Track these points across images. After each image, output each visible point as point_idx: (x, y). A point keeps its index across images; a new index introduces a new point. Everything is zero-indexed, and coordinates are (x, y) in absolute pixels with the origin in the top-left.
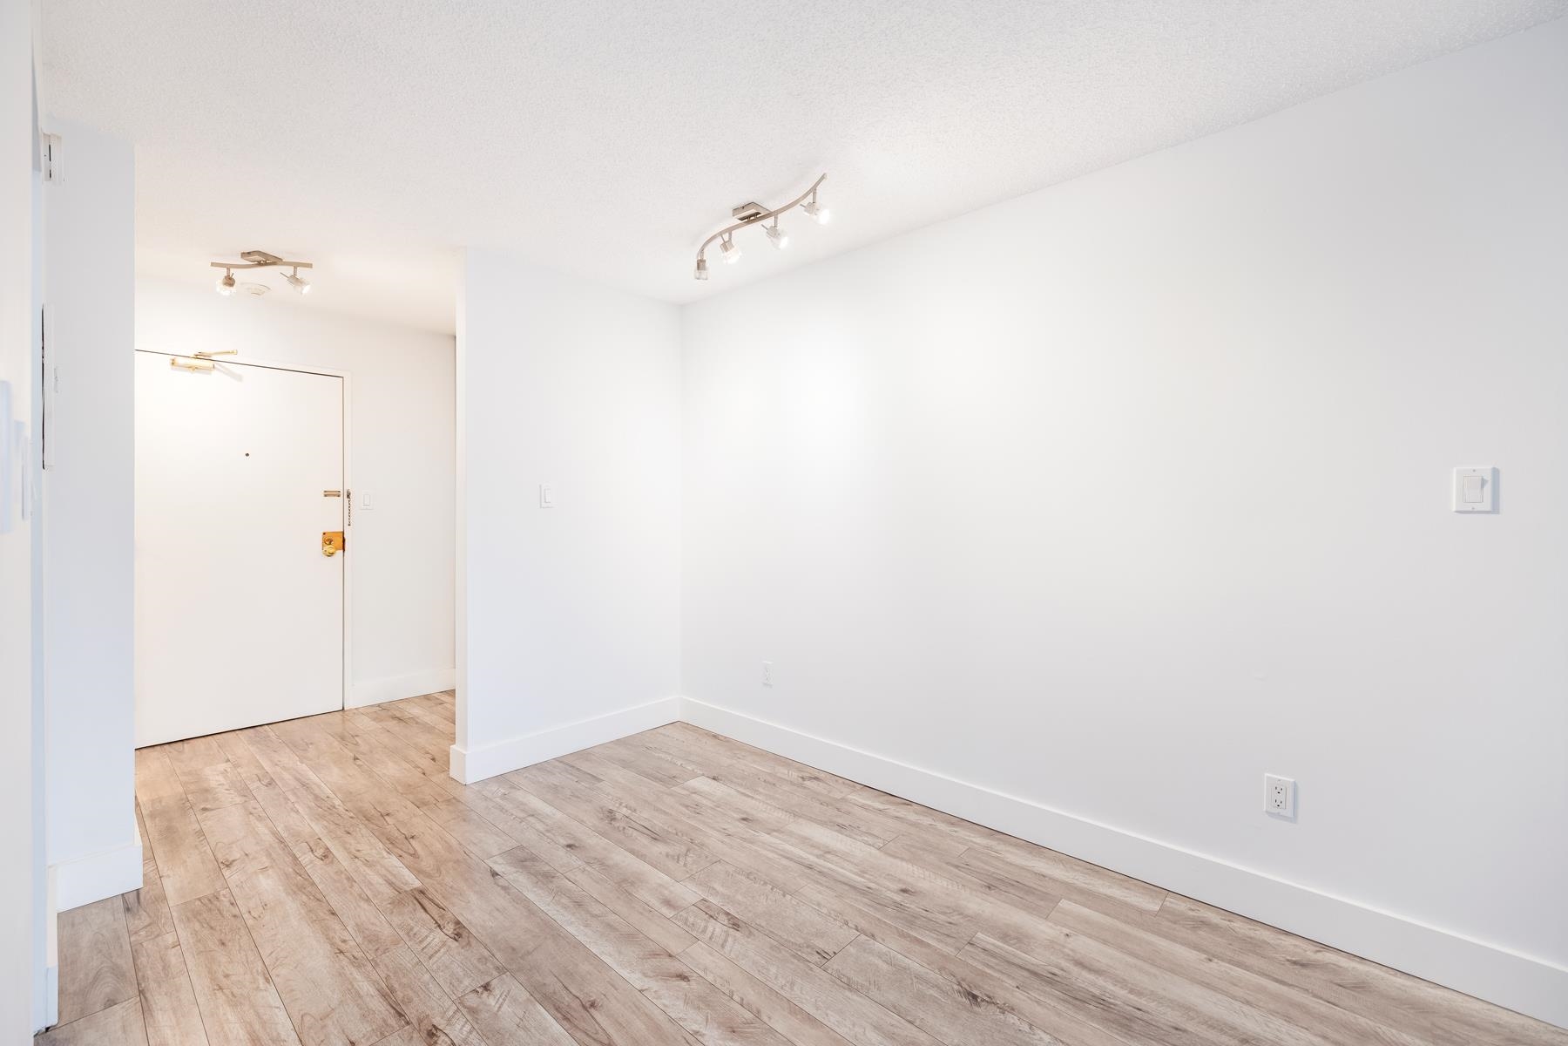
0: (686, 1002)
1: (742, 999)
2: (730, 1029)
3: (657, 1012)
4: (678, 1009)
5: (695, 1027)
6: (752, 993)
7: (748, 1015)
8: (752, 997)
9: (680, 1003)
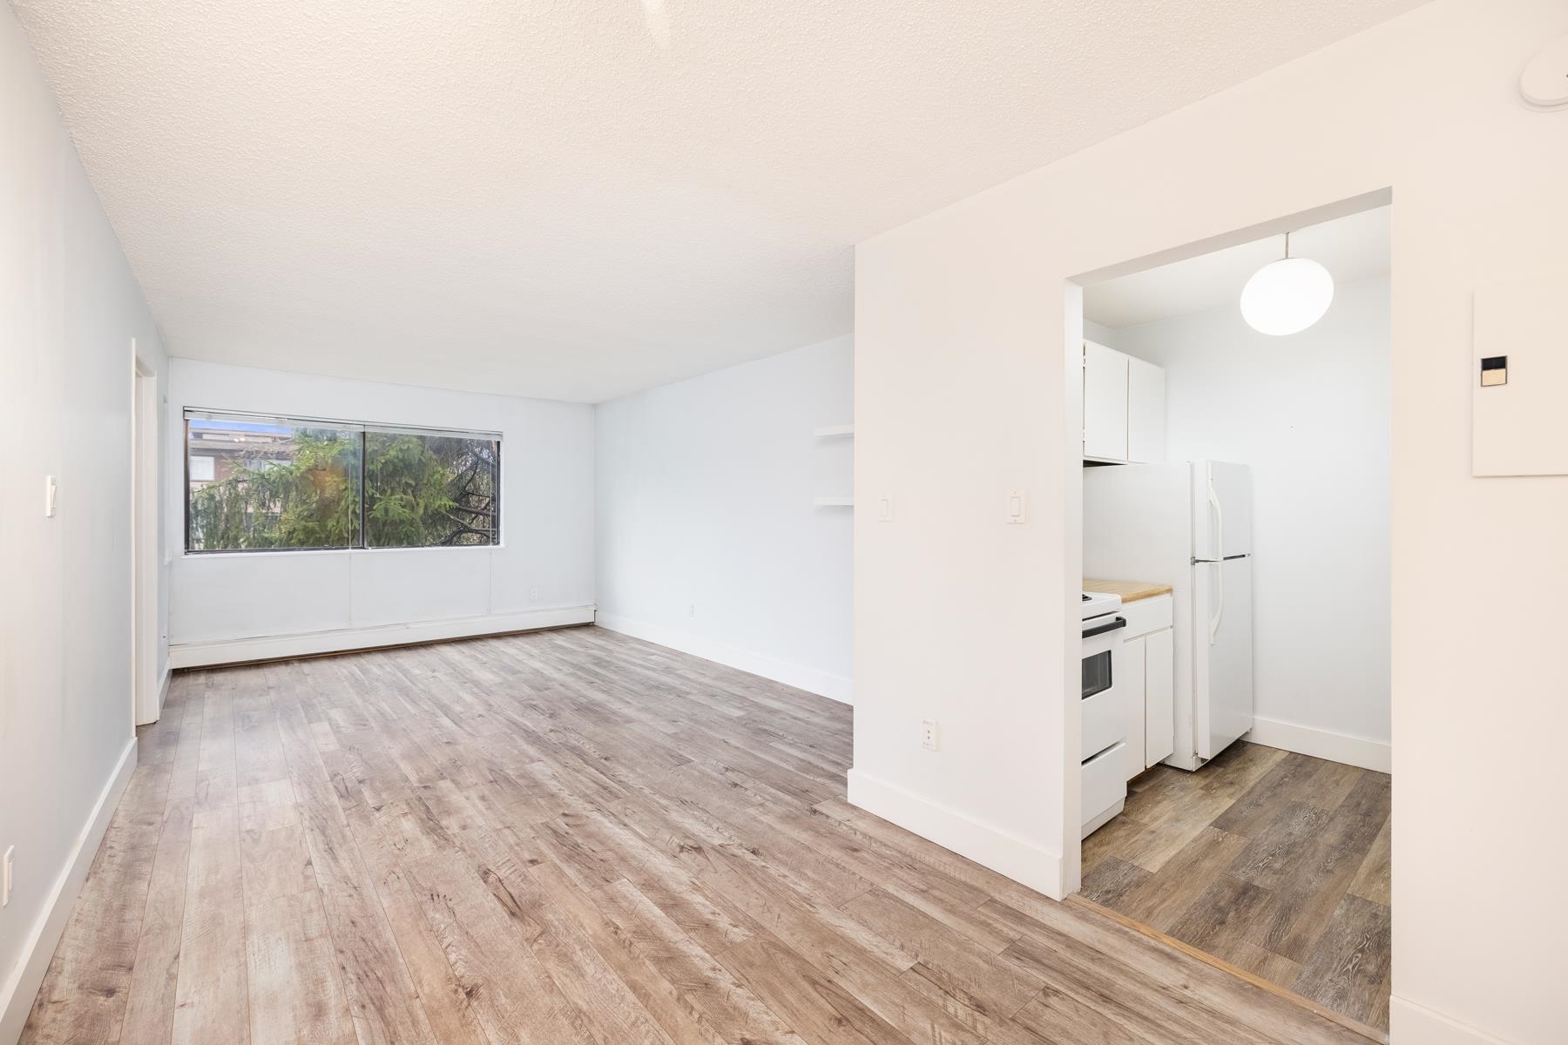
0: (746, 1015)
1: (691, 1013)
2: (709, 986)
3: (775, 1008)
4: (755, 1009)
5: (739, 991)
6: (678, 1019)
7: (689, 998)
8: (680, 1015)
9: (752, 1014)
